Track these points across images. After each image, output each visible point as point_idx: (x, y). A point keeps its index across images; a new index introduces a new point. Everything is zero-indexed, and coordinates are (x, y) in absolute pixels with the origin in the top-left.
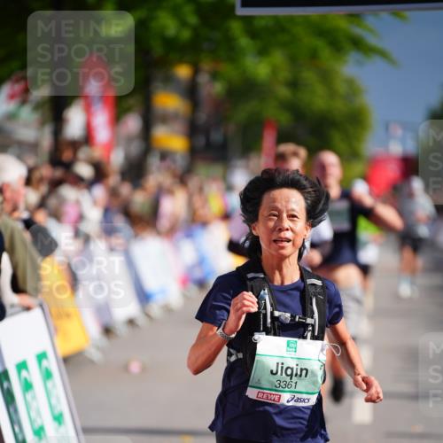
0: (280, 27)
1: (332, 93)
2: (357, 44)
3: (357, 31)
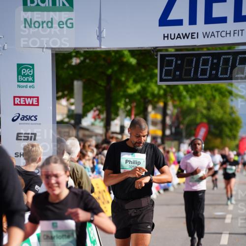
0: (198, 87)
1: (225, 112)
2: (230, 93)
3: (229, 88)
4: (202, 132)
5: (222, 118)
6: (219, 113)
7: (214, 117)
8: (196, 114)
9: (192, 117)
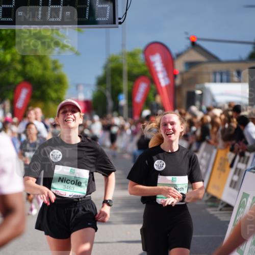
4: (24, 94)
5: (43, 76)
6: (38, 68)
7: (33, 75)
8: (8, 71)
9: (3, 74)
